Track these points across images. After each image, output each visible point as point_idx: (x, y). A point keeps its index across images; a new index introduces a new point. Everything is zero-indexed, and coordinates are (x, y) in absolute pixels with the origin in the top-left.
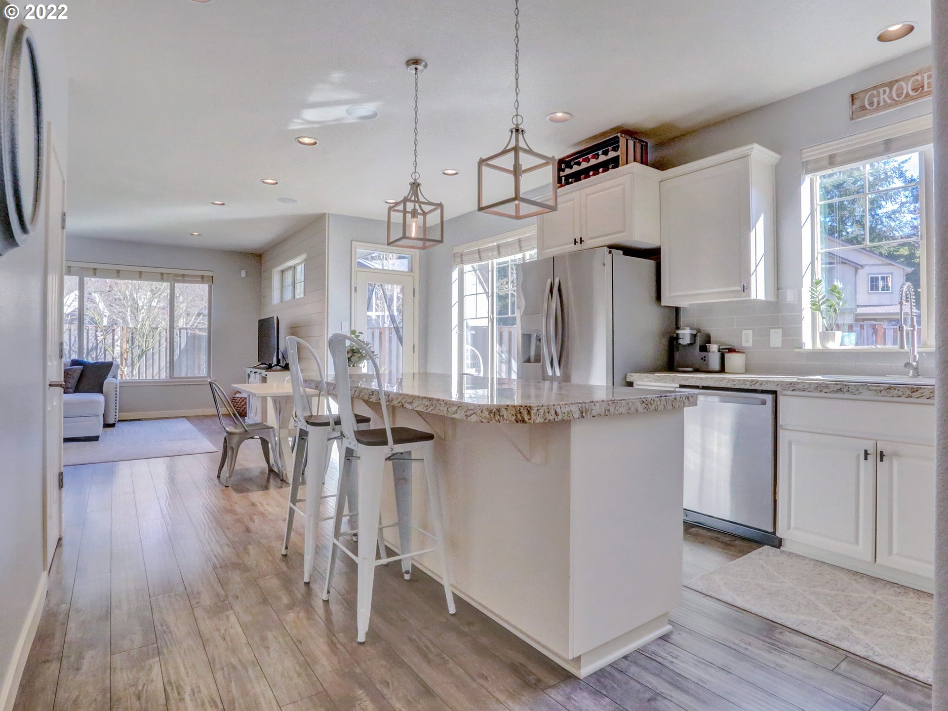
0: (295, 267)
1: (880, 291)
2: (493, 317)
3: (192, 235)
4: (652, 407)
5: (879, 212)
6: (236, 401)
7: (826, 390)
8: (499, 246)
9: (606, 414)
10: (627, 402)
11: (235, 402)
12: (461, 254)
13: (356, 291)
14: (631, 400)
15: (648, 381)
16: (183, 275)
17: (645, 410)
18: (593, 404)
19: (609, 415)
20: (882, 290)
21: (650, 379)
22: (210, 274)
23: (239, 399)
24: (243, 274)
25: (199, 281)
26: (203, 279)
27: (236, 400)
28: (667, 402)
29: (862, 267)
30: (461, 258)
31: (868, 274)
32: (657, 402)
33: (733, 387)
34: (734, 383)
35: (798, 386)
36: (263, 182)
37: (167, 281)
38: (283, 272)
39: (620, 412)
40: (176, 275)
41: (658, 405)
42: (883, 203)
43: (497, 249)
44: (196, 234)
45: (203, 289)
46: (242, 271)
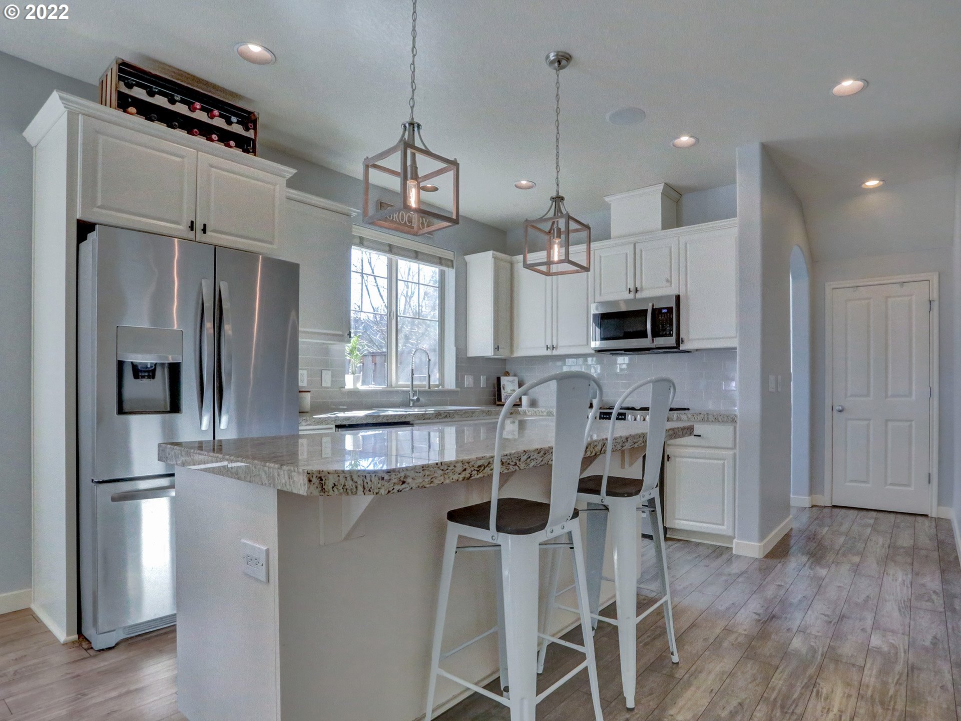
7: (440, 417)
15: (307, 425)
21: (308, 422)
33: (386, 422)
34: (388, 418)
35: (426, 416)
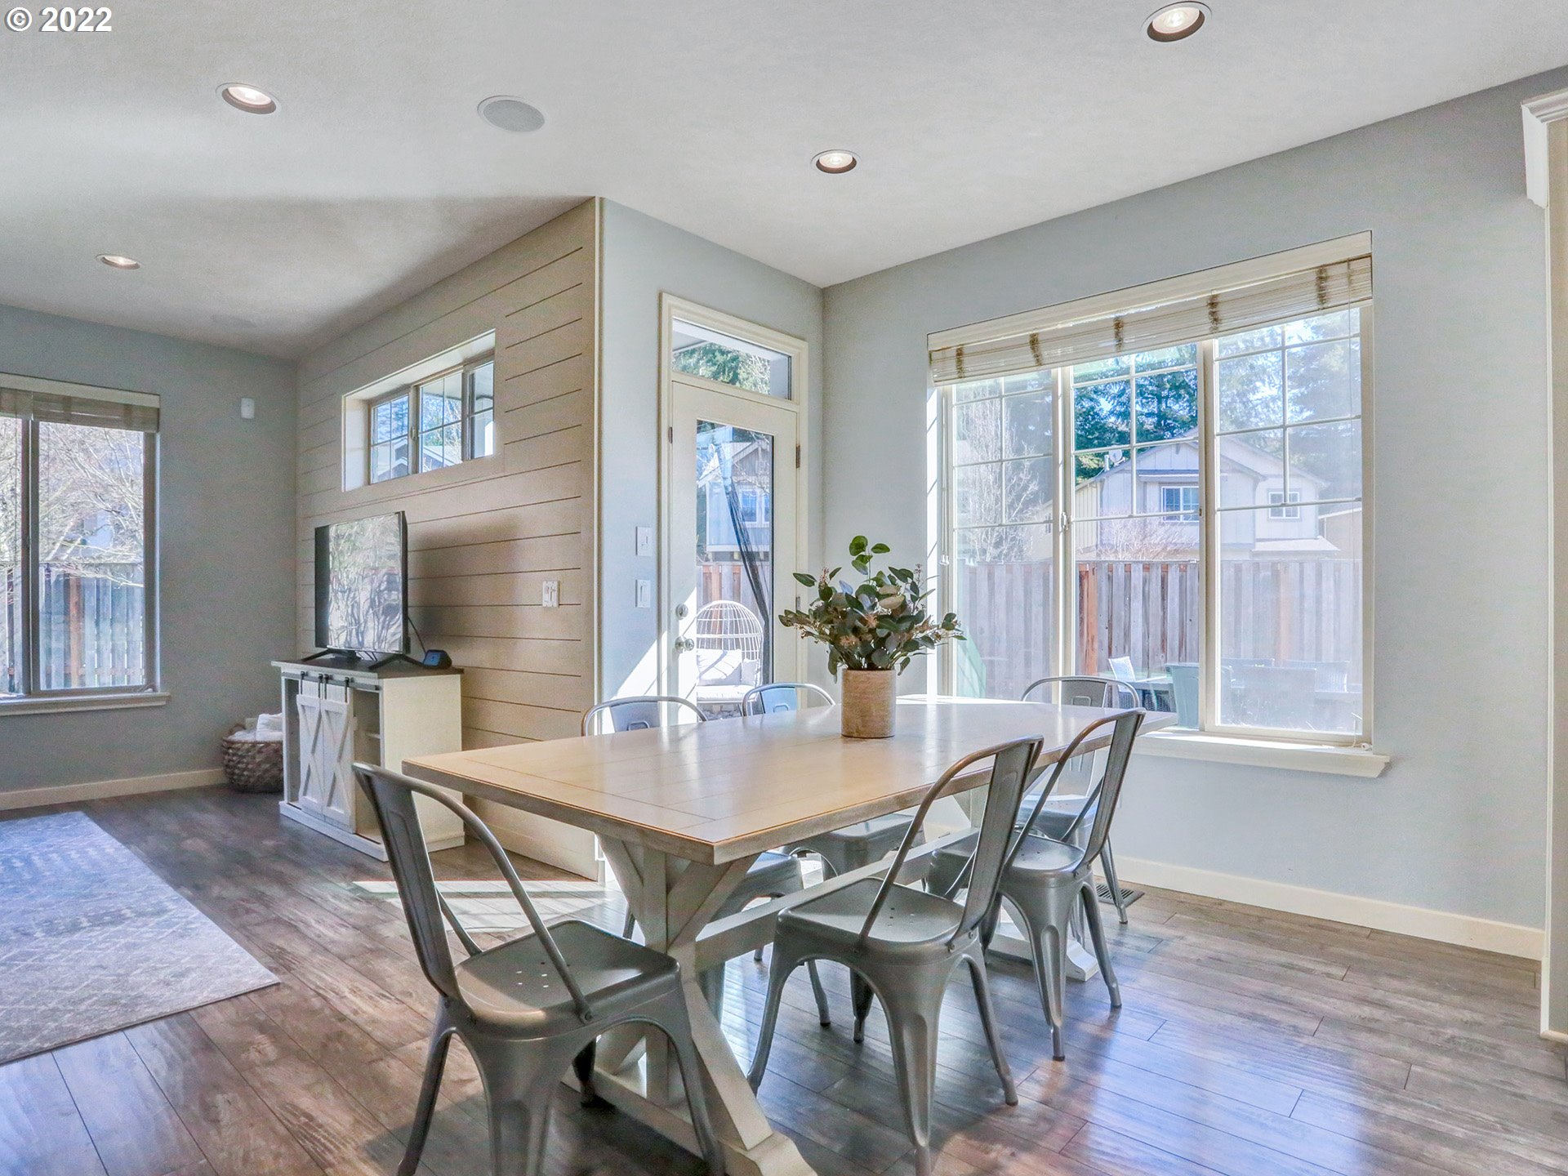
0: (417, 388)
1: (1284, 517)
2: (1069, 522)
5: (1252, 397)
6: (240, 753)
8: (1118, 324)
11: (234, 755)
12: (960, 353)
13: (671, 440)
20: (1287, 516)
22: (152, 402)
23: (246, 746)
24: (247, 410)
25: (117, 421)
26: (127, 417)
27: (238, 749)
29: (1265, 478)
30: (959, 362)
31: (1268, 490)
38: (370, 404)
42: (1258, 384)
43: (1113, 331)
45: (126, 443)
46: (243, 400)
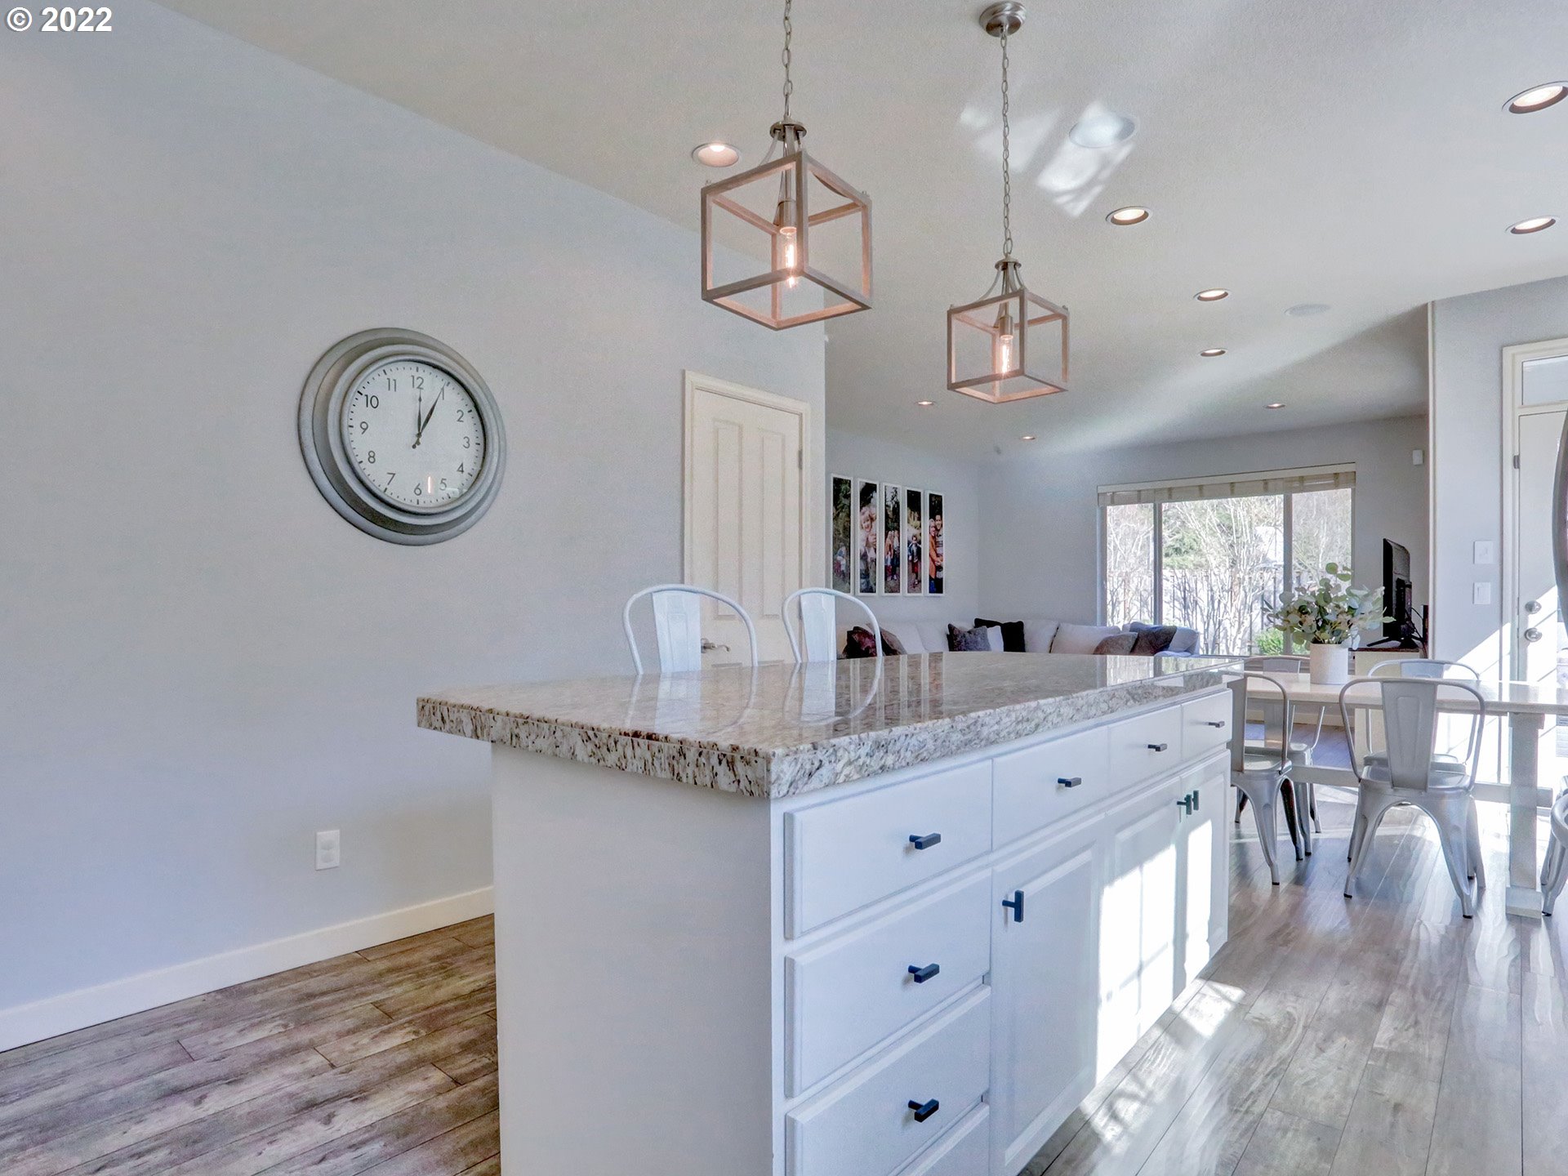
3: (1271, 408)
4: (612, 758)
9: (514, 744)
10: (553, 729)
13: (1516, 467)
14: (562, 727)
16: (1302, 479)
17: (593, 760)
18: (491, 716)
19: (518, 746)
22: (1350, 468)
24: (1418, 458)
25: (1332, 484)
28: (653, 756)
32: (624, 747)
36: (1200, 298)
37: (1275, 492)
39: (539, 748)
40: (1291, 480)
41: (628, 757)
44: (1276, 405)
45: (1342, 498)
46: (1415, 452)
